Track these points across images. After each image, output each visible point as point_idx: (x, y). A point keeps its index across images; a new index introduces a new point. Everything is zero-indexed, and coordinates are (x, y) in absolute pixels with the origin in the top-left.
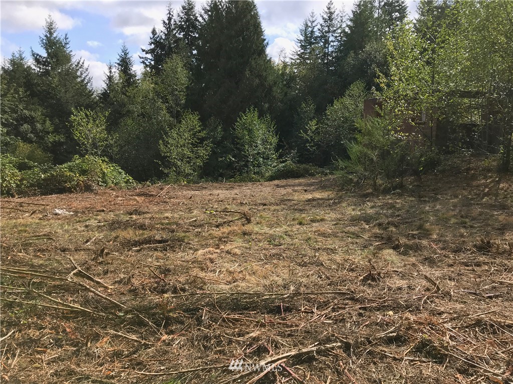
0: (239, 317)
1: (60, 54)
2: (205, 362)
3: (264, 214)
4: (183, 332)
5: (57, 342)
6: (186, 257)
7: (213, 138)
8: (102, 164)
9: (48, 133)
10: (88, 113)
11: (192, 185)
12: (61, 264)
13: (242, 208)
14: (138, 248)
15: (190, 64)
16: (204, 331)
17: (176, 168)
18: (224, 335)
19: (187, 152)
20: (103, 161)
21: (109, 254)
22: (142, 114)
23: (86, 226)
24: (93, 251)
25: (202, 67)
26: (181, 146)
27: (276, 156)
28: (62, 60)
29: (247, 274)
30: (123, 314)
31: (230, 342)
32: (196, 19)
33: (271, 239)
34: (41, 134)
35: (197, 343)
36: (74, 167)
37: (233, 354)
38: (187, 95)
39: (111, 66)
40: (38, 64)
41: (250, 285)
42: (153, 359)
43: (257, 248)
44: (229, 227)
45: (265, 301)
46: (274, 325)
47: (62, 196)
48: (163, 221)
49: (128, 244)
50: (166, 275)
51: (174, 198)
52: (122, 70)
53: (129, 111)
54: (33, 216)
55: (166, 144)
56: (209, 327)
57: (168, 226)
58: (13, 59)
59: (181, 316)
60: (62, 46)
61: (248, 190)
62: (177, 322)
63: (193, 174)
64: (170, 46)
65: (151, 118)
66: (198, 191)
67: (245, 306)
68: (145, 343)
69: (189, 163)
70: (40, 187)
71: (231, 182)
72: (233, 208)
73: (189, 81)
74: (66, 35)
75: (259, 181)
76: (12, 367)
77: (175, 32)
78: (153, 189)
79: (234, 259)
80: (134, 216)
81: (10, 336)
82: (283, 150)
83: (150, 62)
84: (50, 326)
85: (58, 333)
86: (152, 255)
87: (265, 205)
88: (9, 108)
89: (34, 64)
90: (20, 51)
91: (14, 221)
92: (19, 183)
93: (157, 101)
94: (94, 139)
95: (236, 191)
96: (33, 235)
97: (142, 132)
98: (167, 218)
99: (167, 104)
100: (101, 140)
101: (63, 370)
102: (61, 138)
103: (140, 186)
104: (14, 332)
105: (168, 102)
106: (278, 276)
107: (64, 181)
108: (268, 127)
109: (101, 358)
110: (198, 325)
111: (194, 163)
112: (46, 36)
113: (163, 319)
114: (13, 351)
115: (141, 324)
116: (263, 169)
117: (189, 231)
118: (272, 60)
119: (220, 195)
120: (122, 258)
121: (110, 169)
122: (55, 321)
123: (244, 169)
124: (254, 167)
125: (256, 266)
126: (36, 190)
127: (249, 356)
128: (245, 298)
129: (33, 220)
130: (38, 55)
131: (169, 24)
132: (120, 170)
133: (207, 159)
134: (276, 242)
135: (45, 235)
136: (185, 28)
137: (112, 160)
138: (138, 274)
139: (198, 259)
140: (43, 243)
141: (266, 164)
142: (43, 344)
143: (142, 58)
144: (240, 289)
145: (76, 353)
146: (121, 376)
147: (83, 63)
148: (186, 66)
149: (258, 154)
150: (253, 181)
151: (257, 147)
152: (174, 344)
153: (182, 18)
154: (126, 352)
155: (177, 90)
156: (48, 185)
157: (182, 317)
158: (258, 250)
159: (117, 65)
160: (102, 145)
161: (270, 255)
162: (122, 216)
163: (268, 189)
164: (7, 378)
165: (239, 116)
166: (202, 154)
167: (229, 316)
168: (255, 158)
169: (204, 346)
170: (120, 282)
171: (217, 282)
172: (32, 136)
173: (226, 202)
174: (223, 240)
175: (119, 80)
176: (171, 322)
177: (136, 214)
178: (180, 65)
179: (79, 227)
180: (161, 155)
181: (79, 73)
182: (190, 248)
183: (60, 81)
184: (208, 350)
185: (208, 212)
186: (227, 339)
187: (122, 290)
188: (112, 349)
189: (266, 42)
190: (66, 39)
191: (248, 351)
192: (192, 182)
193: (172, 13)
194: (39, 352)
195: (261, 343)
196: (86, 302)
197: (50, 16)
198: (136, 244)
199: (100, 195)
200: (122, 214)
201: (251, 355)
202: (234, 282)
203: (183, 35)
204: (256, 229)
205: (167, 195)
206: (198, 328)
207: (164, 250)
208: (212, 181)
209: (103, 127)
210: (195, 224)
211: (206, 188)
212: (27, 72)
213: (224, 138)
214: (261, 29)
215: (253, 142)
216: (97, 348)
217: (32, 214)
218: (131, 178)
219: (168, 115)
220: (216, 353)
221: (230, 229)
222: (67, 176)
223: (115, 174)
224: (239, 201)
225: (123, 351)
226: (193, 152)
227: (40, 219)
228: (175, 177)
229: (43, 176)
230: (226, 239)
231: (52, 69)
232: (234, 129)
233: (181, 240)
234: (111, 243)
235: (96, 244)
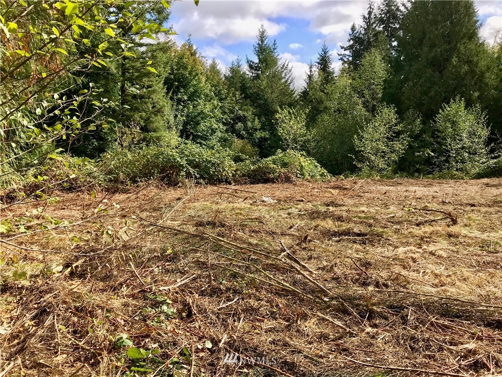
0: (450, 324)
1: (269, 59)
2: (413, 364)
3: (473, 216)
4: (387, 328)
5: (272, 314)
6: (386, 253)
7: (410, 132)
8: (301, 158)
9: (256, 130)
10: (291, 111)
11: (385, 180)
12: (271, 245)
13: (444, 207)
14: (337, 239)
15: (389, 57)
16: (411, 331)
17: (369, 162)
18: (434, 339)
19: (382, 146)
20: (302, 155)
21: (311, 241)
22: (338, 110)
23: (289, 214)
24: (297, 237)
25: (402, 59)
26: (376, 141)
27: (486, 150)
28: (270, 64)
29: (456, 279)
30: (328, 300)
31: (441, 349)
32: (398, 9)
33: (484, 245)
34: (251, 131)
35: (402, 342)
36: (277, 160)
37: (446, 362)
38: (384, 89)
39: (311, 66)
40: (251, 69)
41: (461, 292)
42: (358, 348)
43: (466, 252)
44: (431, 227)
45: (481, 313)
46: (494, 341)
47: (266, 186)
48: (359, 215)
49: (328, 234)
50: (367, 268)
51: (368, 192)
52: (321, 69)
53: (326, 108)
54: (245, 201)
55: (361, 138)
56: (416, 328)
57: (365, 220)
58: (233, 67)
59: (385, 311)
60: (271, 51)
61: (450, 188)
62: (381, 317)
63: (386, 168)
64: (369, 40)
65: (347, 113)
66: (392, 187)
67: (456, 314)
68: (349, 331)
69: (383, 157)
70: (249, 177)
71: (429, 178)
72: (434, 206)
73: (388, 74)
74: (275, 41)
75: (462, 178)
76: (238, 329)
77: (375, 25)
78: (347, 182)
79: (439, 261)
80: (331, 208)
81: (236, 302)
82: (495, 144)
83: (348, 59)
84: (266, 299)
85: (272, 307)
86: (351, 247)
87: (474, 205)
88: (229, 109)
89: (248, 69)
90: (238, 60)
91: (232, 205)
92: (234, 173)
93: (353, 96)
94: (295, 134)
95: (435, 189)
96: (247, 218)
97: (337, 127)
98: (363, 212)
99: (363, 99)
100: (301, 136)
101: (279, 340)
102: (266, 134)
103: (334, 179)
104: (238, 299)
105: (364, 97)
106: (496, 287)
107: (268, 173)
108: (477, 118)
109: (310, 337)
110: (403, 324)
111: (389, 158)
112: (258, 44)
113: (366, 311)
114: (238, 315)
115: (345, 312)
116: (469, 165)
117: (388, 227)
118: (486, 43)
119: (418, 192)
120: (323, 246)
121: (307, 162)
122: (270, 295)
123: (444, 165)
124: (457, 162)
125: (466, 273)
126: (246, 179)
127: (463, 368)
128: (456, 305)
129: (246, 205)
130: (251, 61)
131: (369, 18)
132: (316, 164)
133: (403, 154)
134: (491, 248)
135: (256, 219)
136: (386, 20)
137: (309, 154)
138: (340, 264)
139: (399, 256)
140: (255, 225)
141: (472, 160)
142: (261, 314)
143: (341, 55)
144: (449, 294)
145: (288, 328)
146: (329, 357)
147: (287, 65)
148: (384, 59)
149: (463, 148)
150: (455, 179)
151: (461, 140)
152: (379, 338)
153: (382, 10)
154: (332, 337)
155: (374, 84)
156: (255, 175)
157: (386, 313)
158: (467, 255)
159: (317, 64)
160: (302, 140)
161: (484, 262)
162: (319, 207)
163: (475, 187)
164: (235, 338)
165: (441, 108)
166: (397, 149)
167: (438, 321)
168: (459, 153)
169: (411, 347)
170: (323, 269)
171: (421, 283)
172: (244, 132)
173: (425, 201)
174: (425, 239)
175: (318, 78)
176: (375, 315)
177: (332, 206)
178: (379, 58)
179: (282, 214)
180: (355, 149)
181: (283, 75)
182: (390, 245)
183: (268, 83)
184: (416, 352)
185: (406, 209)
186: (437, 345)
187: (326, 276)
188: (318, 331)
189: (478, 23)
190: (274, 44)
191: (463, 363)
192: (385, 177)
193: (372, 7)
194: (259, 320)
195: (478, 357)
196: (295, 283)
197: (262, 26)
198: (335, 234)
199: (298, 186)
200: (320, 205)
201: (466, 368)
202: (442, 286)
203: (383, 28)
204: (464, 231)
205: (361, 189)
206: (403, 326)
207: (363, 243)
208: (407, 177)
209: (304, 124)
210: (393, 221)
211: (401, 184)
212: (243, 77)
213: (423, 131)
214: (474, 9)
215: (458, 135)
216: (306, 327)
217: (245, 200)
218: (326, 171)
219: (364, 110)
220: (425, 356)
221: (432, 229)
222: (271, 168)
223: (311, 167)
224: (440, 200)
225: (329, 335)
226: (388, 146)
227: (251, 204)
228: (368, 172)
229: (252, 167)
230: (428, 240)
231: (262, 73)
232: (435, 122)
233: (380, 235)
234: (312, 231)
235: (298, 230)
